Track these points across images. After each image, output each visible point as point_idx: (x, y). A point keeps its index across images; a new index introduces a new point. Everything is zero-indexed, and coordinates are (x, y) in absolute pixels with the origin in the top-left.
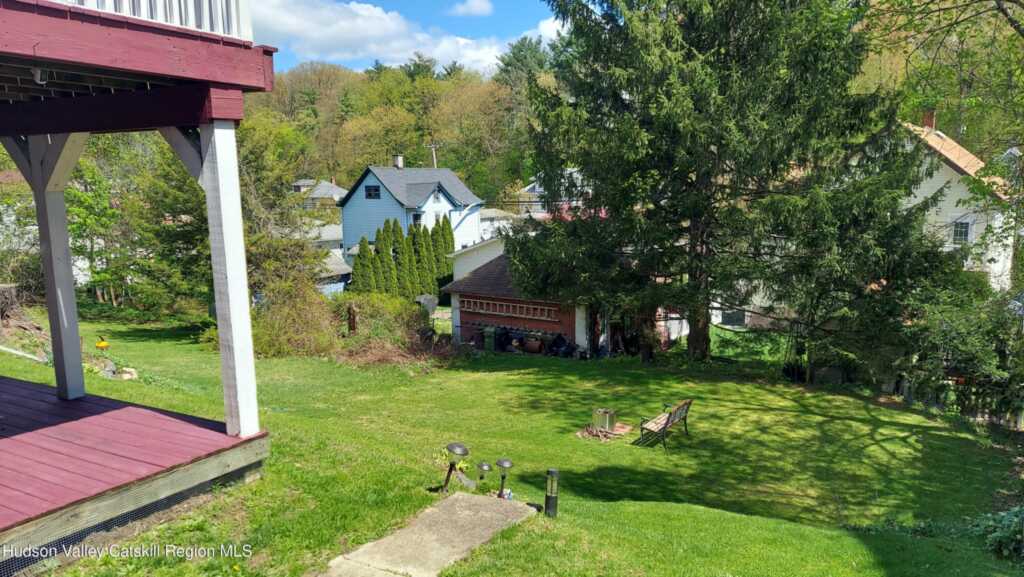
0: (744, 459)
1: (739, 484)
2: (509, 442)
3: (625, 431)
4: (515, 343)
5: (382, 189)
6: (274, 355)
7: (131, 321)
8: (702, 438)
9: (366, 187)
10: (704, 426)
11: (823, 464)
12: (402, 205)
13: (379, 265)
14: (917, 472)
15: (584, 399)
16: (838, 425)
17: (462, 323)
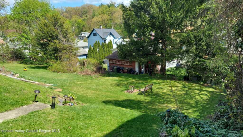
0: (163, 98)
1: (158, 104)
2: (107, 93)
3: (137, 91)
4: (121, 71)
5: (97, 34)
6: (63, 73)
7: (36, 65)
8: (155, 93)
9: (93, 33)
10: (157, 90)
11: (182, 100)
12: (101, 38)
13: (94, 52)
14: (206, 102)
15: (131, 84)
16: (191, 91)
17: (110, 66)
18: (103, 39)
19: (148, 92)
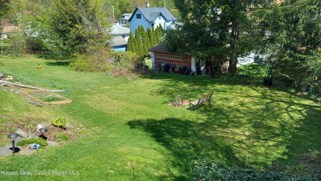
0: (227, 117)
1: (218, 128)
2: (141, 107)
3: (186, 103)
5: (142, 15)
6: (89, 72)
8: (216, 108)
9: (137, 14)
10: (219, 103)
11: (259, 121)
12: (148, 20)
13: (136, 41)
15: (181, 91)
16: (275, 104)
17: (155, 62)
18: (150, 22)
19: (205, 105)
